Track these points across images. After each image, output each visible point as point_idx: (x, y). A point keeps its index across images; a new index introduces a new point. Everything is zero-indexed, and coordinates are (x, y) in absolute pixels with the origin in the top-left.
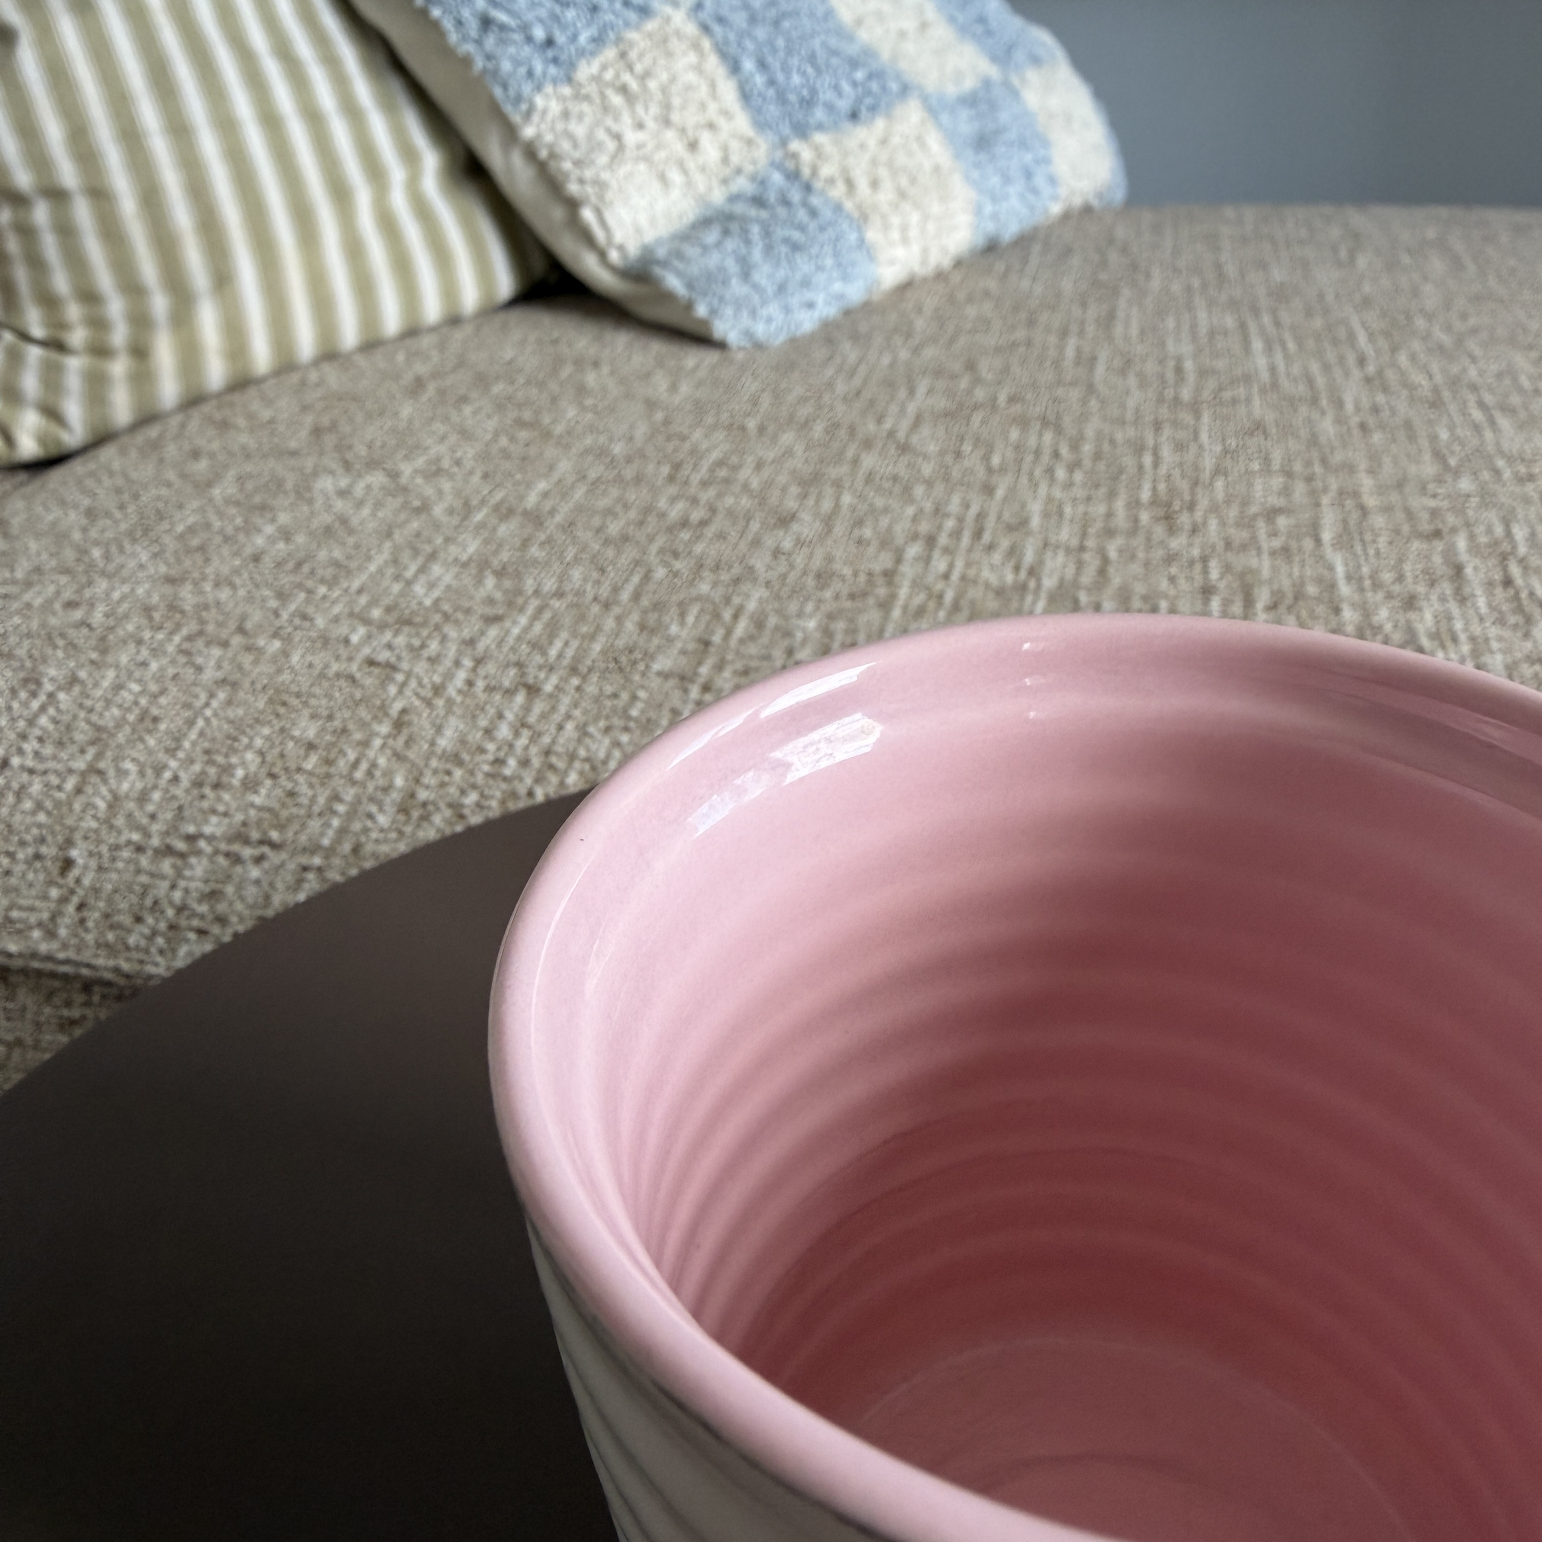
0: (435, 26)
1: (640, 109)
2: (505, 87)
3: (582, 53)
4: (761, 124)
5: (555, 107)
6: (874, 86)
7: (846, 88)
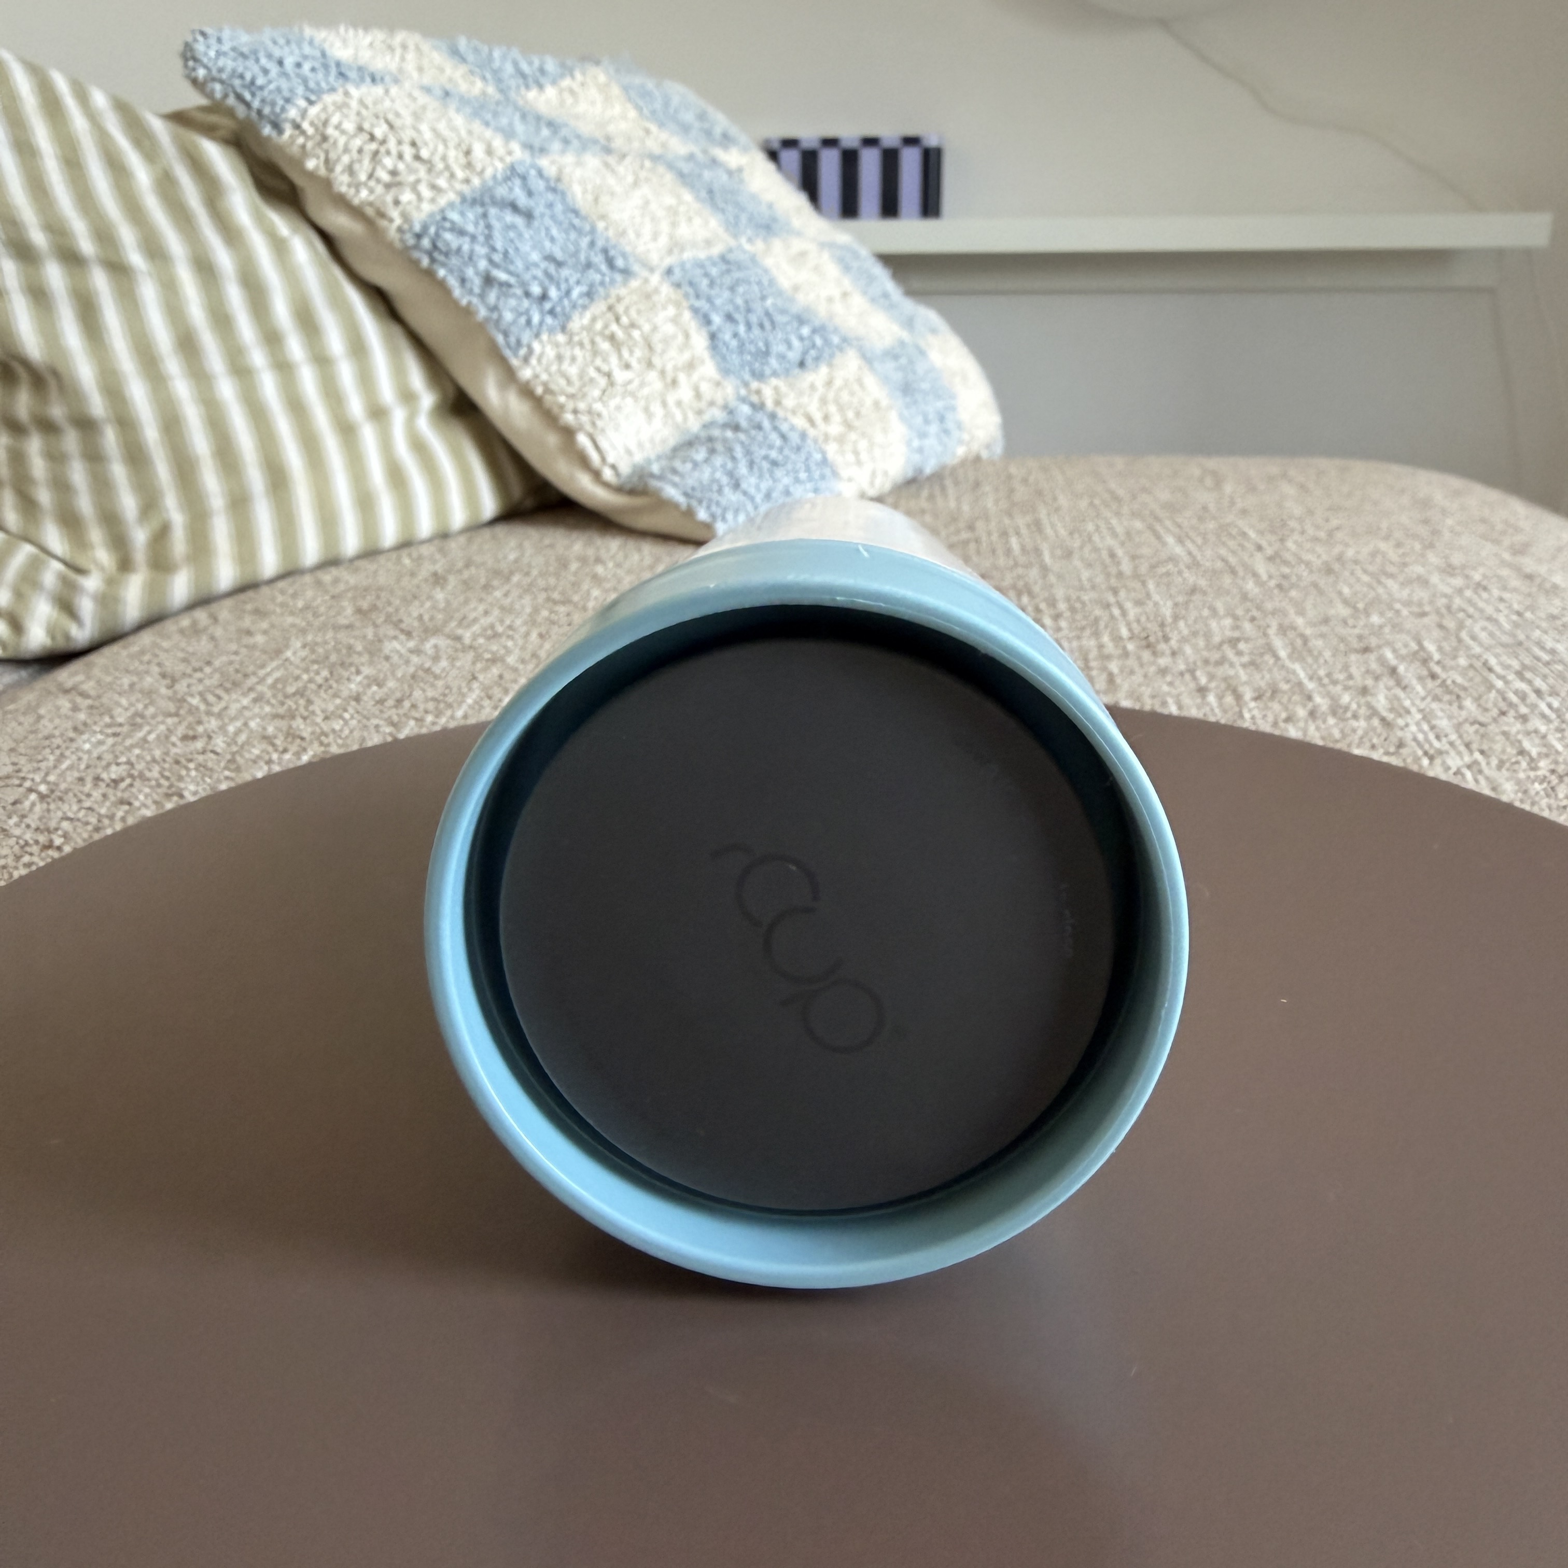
0: (442, 285)
1: (625, 353)
2: (506, 334)
3: (574, 306)
4: (726, 371)
5: (550, 352)
6: (819, 341)
7: (796, 343)
